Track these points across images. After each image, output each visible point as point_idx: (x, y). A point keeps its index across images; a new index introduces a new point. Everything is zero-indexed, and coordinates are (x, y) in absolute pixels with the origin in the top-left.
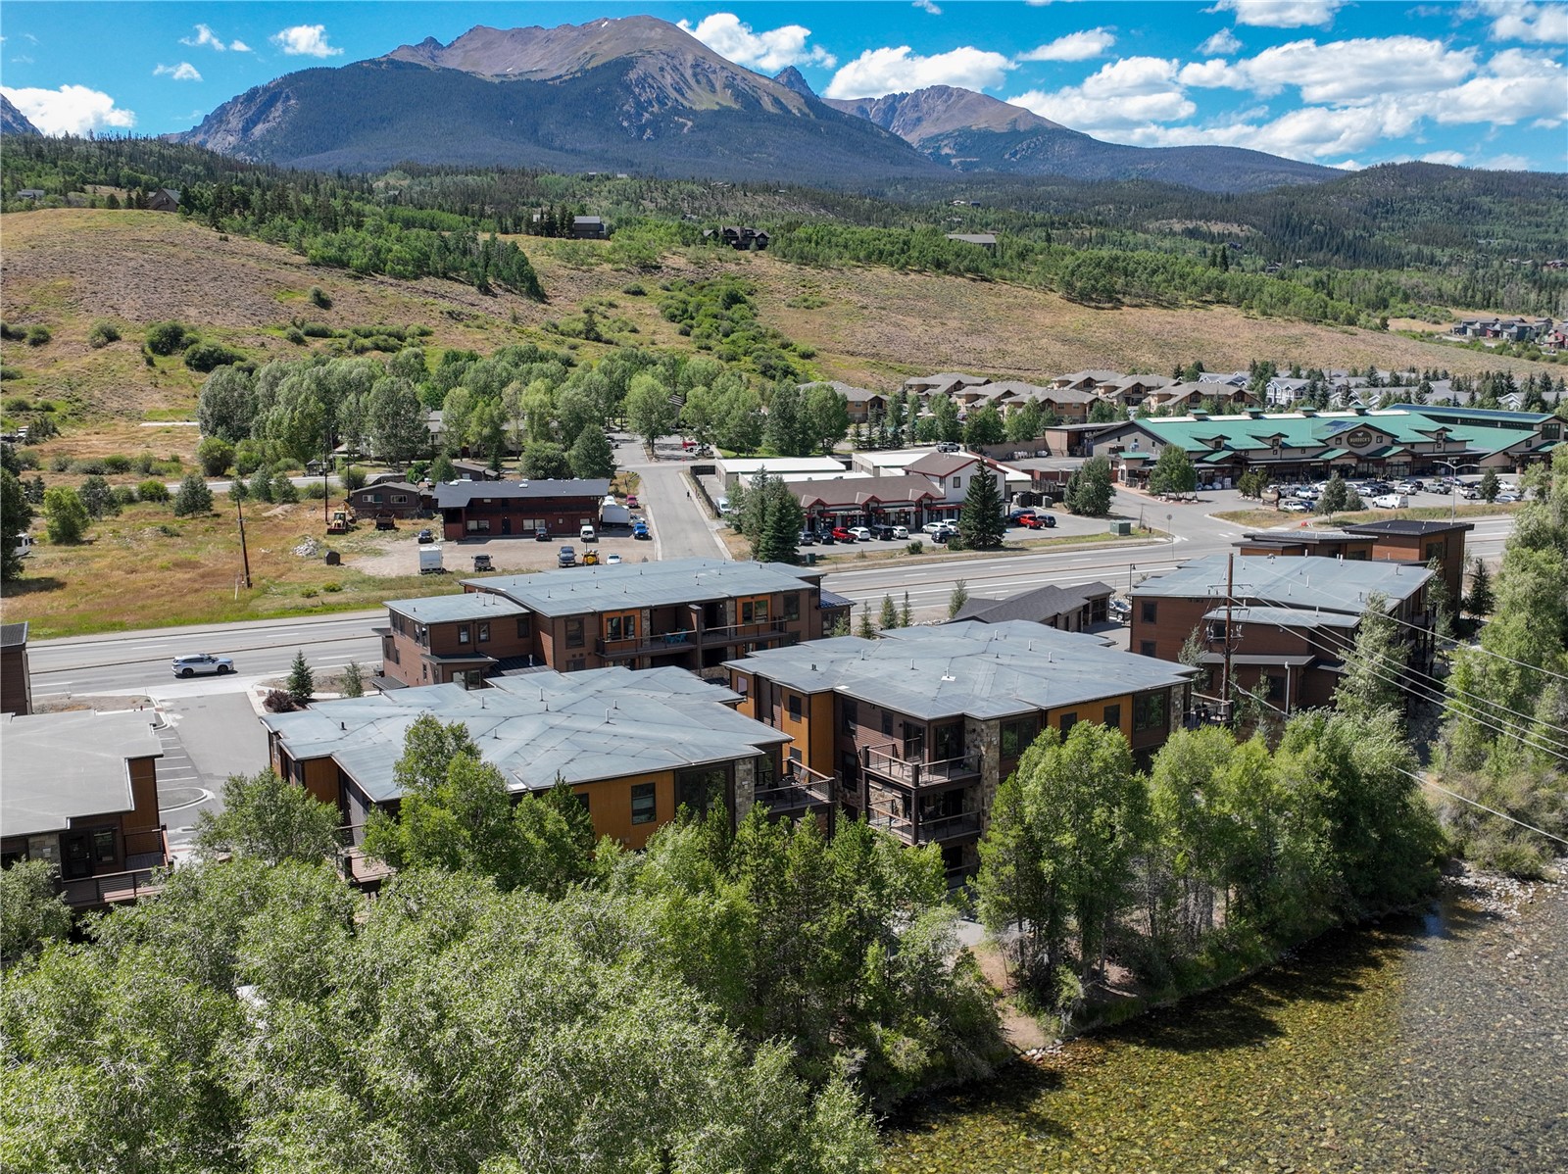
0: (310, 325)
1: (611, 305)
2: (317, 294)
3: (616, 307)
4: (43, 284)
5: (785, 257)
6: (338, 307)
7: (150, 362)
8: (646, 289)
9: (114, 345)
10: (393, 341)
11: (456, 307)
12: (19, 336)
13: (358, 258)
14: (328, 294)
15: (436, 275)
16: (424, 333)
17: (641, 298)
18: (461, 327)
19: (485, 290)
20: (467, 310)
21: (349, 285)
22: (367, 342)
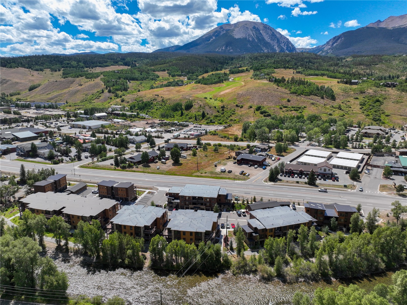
0: (285, 105)
1: (349, 101)
2: (288, 99)
3: (349, 102)
4: (245, 97)
5: (398, 90)
6: (291, 102)
7: (254, 112)
8: (358, 97)
9: (251, 109)
10: (298, 109)
11: (314, 102)
12: (239, 106)
13: (299, 92)
14: (290, 99)
15: (314, 95)
16: (305, 107)
17: (357, 100)
18: (313, 106)
19: (323, 98)
20: (316, 102)
21: (295, 97)
22: (293, 109)
